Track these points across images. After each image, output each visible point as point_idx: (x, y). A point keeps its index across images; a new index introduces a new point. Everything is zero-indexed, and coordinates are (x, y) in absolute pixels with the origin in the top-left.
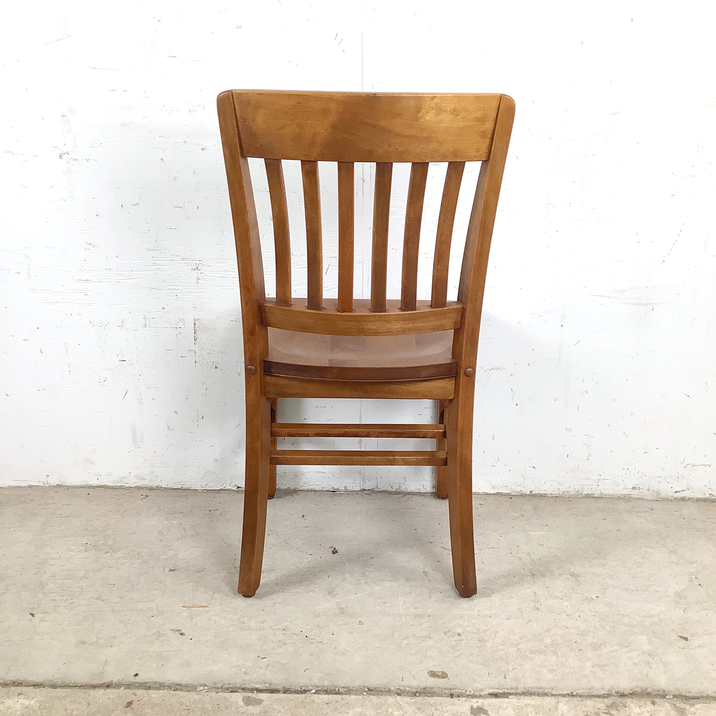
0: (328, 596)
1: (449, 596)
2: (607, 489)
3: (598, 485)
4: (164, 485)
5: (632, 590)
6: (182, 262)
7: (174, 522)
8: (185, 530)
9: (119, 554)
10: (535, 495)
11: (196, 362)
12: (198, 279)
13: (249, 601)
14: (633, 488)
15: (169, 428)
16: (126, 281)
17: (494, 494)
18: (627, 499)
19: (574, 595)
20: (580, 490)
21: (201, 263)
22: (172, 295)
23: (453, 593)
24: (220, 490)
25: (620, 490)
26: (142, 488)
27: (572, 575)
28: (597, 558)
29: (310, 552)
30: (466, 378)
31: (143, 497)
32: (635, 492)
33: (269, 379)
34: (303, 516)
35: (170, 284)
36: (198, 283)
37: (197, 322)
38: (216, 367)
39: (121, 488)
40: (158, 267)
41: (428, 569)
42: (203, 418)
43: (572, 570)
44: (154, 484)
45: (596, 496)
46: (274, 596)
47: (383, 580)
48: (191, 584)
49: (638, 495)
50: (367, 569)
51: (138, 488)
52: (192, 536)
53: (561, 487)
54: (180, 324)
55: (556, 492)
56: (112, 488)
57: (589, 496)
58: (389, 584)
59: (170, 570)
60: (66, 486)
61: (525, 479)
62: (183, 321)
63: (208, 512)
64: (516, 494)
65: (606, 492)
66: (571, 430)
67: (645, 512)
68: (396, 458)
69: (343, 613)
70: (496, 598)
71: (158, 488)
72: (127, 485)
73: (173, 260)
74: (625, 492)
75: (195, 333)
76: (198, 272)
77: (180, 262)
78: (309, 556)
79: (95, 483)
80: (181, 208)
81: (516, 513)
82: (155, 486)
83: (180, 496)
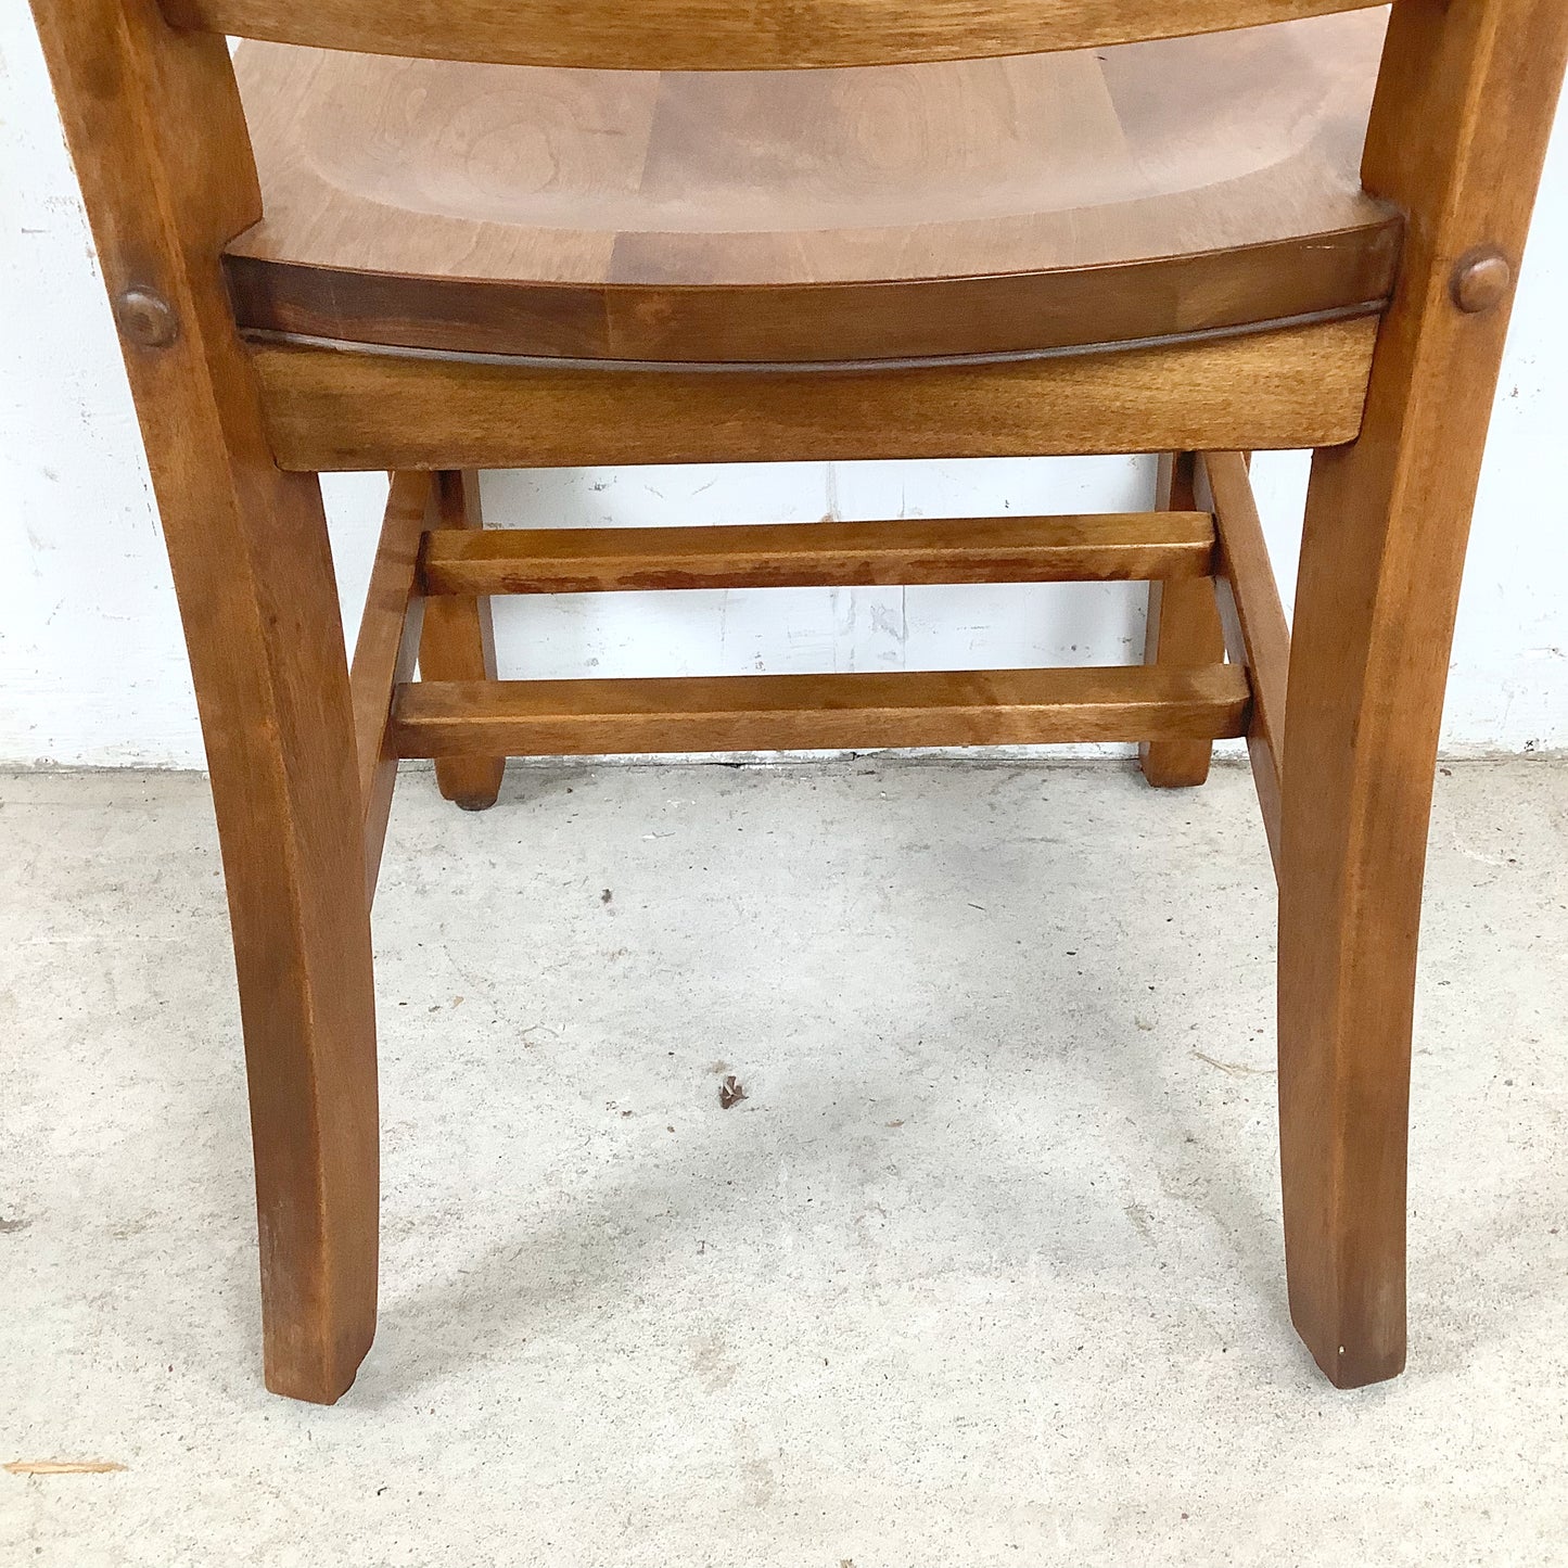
0: (694, 1384)
1: (1266, 1373)
7: (79, 940)
8: (111, 981)
10: (1545, 759)
15: (34, 539)
23: (1281, 1348)
29: (625, 1102)
30: (1457, 321)
33: (274, 362)
34: (607, 897)
41: (1149, 1193)
46: (438, 1390)
47: (948, 1267)
50: (874, 1194)
52: (137, 1016)
58: (978, 1289)
61: (1512, 696)
64: (1468, 754)
68: (1000, 714)
69: (762, 1500)
71: (44, 770)
78: (619, 1122)
81: (1486, 851)
82: (30, 763)
83: (126, 805)
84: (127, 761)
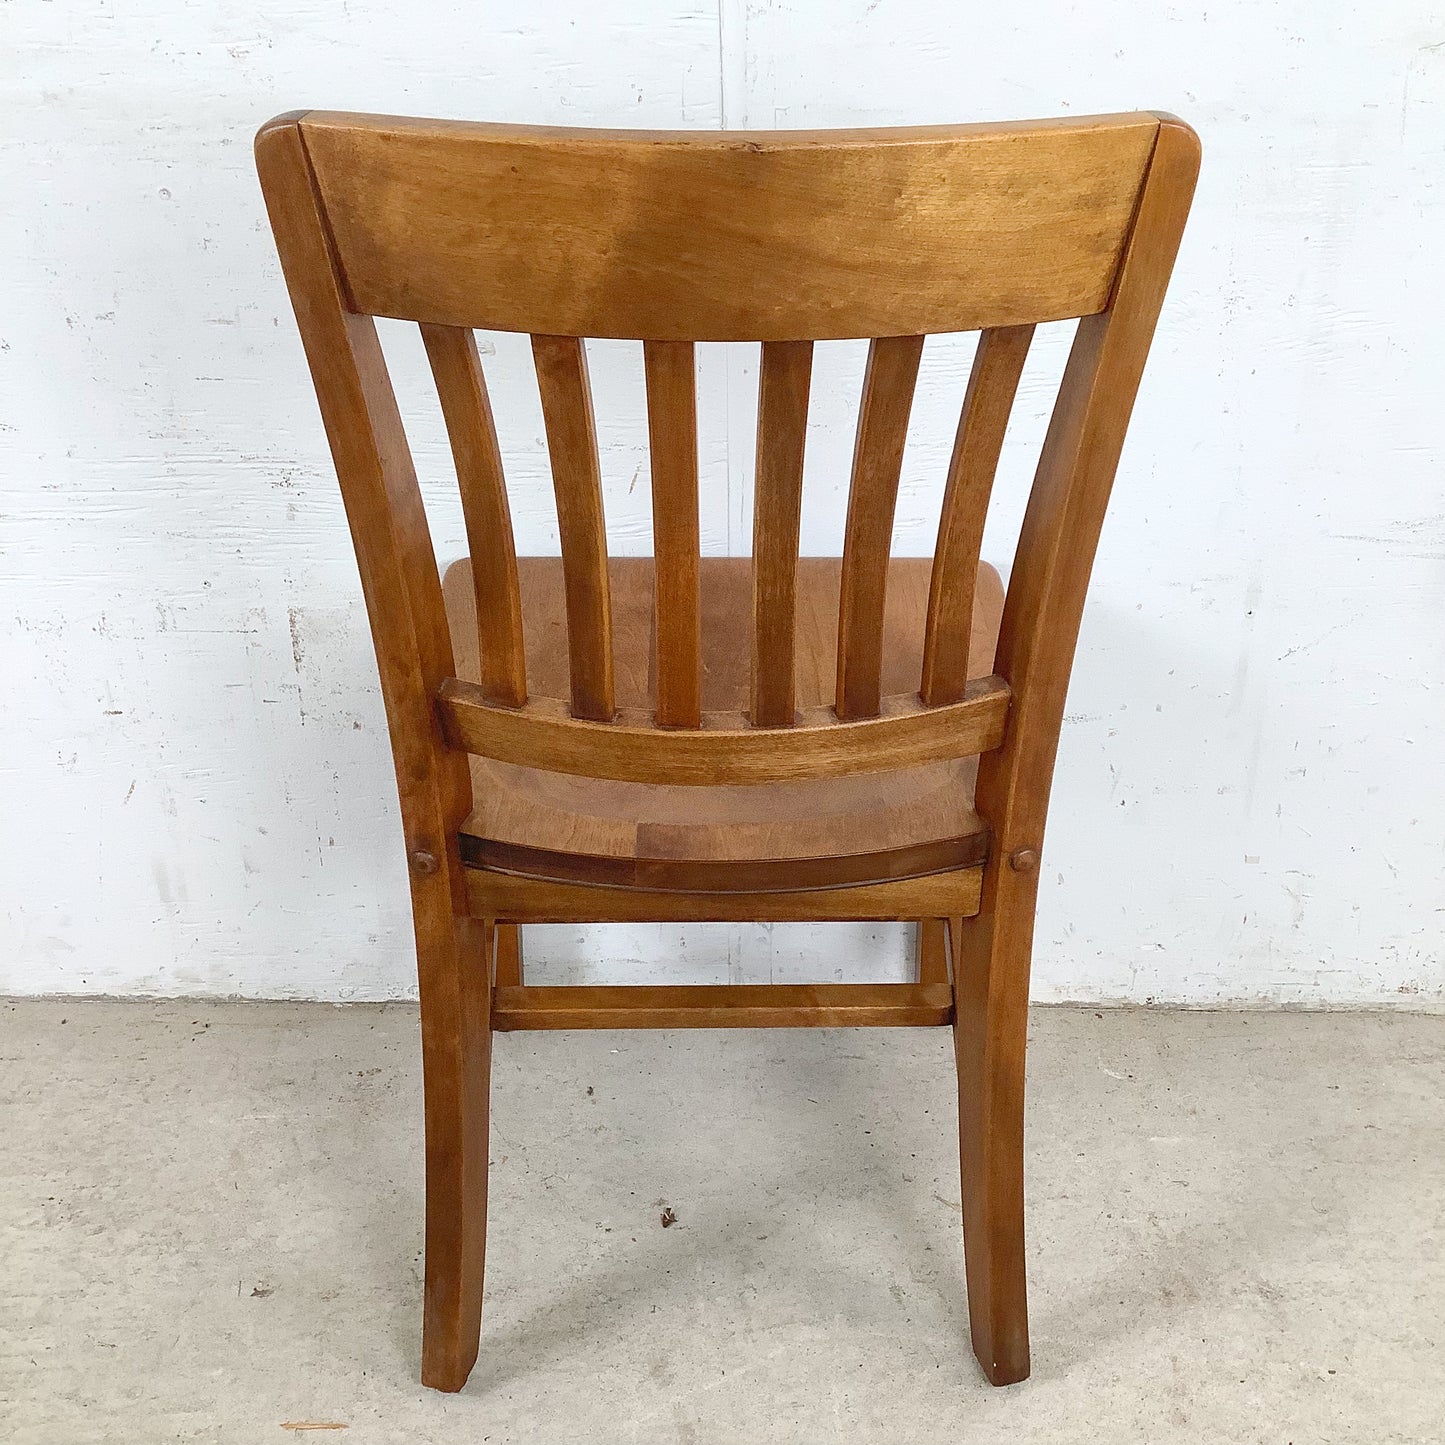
0: (651, 1385)
1: (959, 1379)
2: (1339, 991)
3: (1316, 984)
4: (249, 992)
5: (1417, 1346)
6: (243, 465)
7: (272, 1117)
8: (296, 1144)
9: (130, 1237)
10: (1158, 1008)
11: (303, 714)
12: (292, 508)
13: (454, 1402)
14: (1402, 990)
15: (247, 867)
16: (99, 516)
17: (1058, 1005)
18: (1383, 1015)
19: (1271, 1365)
20: (1270, 995)
21: (296, 467)
22: (228, 549)
23: (968, 1365)
24: (387, 1002)
25: (1370, 996)
26: (195, 1001)
27: (1265, 1291)
28: (1323, 1228)
29: (606, 1222)
30: (1014, 875)
31: (198, 1028)
32: (1406, 997)
33: (474, 874)
34: (590, 1091)
35: (217, 523)
36: (292, 518)
37: (298, 618)
38: (357, 726)
39: (144, 1000)
40: (183, 479)
41: (904, 1280)
42: (331, 843)
43: (1263, 1276)
44: (224, 992)
45: (1309, 1006)
46: (514, 1385)
47: (791, 1321)
48: (309, 1340)
49: (1411, 1003)
50: (750, 1279)
51: (185, 1000)
52: (315, 1167)
53: (1222, 989)
54: (255, 623)
55: (1211, 1000)
56: (123, 1000)
57: (1291, 1010)
58: (805, 1333)
59: (256, 1293)
60: (10, 997)
61: (1135, 971)
62: (262, 613)
63: (354, 1079)
64: (1113, 1005)
65: (1334, 999)
66: (1256, 860)
67: (1429, 1059)
68: (820, 1012)
70: (1076, 1379)
71: (235, 1001)
72: (158, 995)
73: (221, 461)
74: (1382, 998)
75: (295, 643)
76: (290, 490)
77: (239, 465)
78: (605, 1235)
79: (80, 990)
80: (228, 323)
81: (1115, 1070)
82: (226, 996)
83: (288, 1025)
84: (287, 996)
